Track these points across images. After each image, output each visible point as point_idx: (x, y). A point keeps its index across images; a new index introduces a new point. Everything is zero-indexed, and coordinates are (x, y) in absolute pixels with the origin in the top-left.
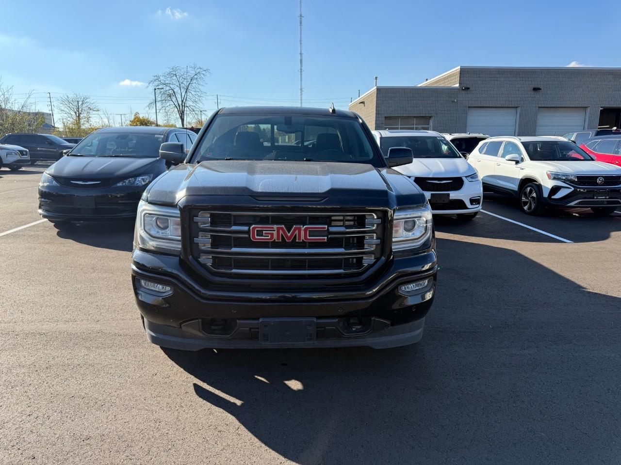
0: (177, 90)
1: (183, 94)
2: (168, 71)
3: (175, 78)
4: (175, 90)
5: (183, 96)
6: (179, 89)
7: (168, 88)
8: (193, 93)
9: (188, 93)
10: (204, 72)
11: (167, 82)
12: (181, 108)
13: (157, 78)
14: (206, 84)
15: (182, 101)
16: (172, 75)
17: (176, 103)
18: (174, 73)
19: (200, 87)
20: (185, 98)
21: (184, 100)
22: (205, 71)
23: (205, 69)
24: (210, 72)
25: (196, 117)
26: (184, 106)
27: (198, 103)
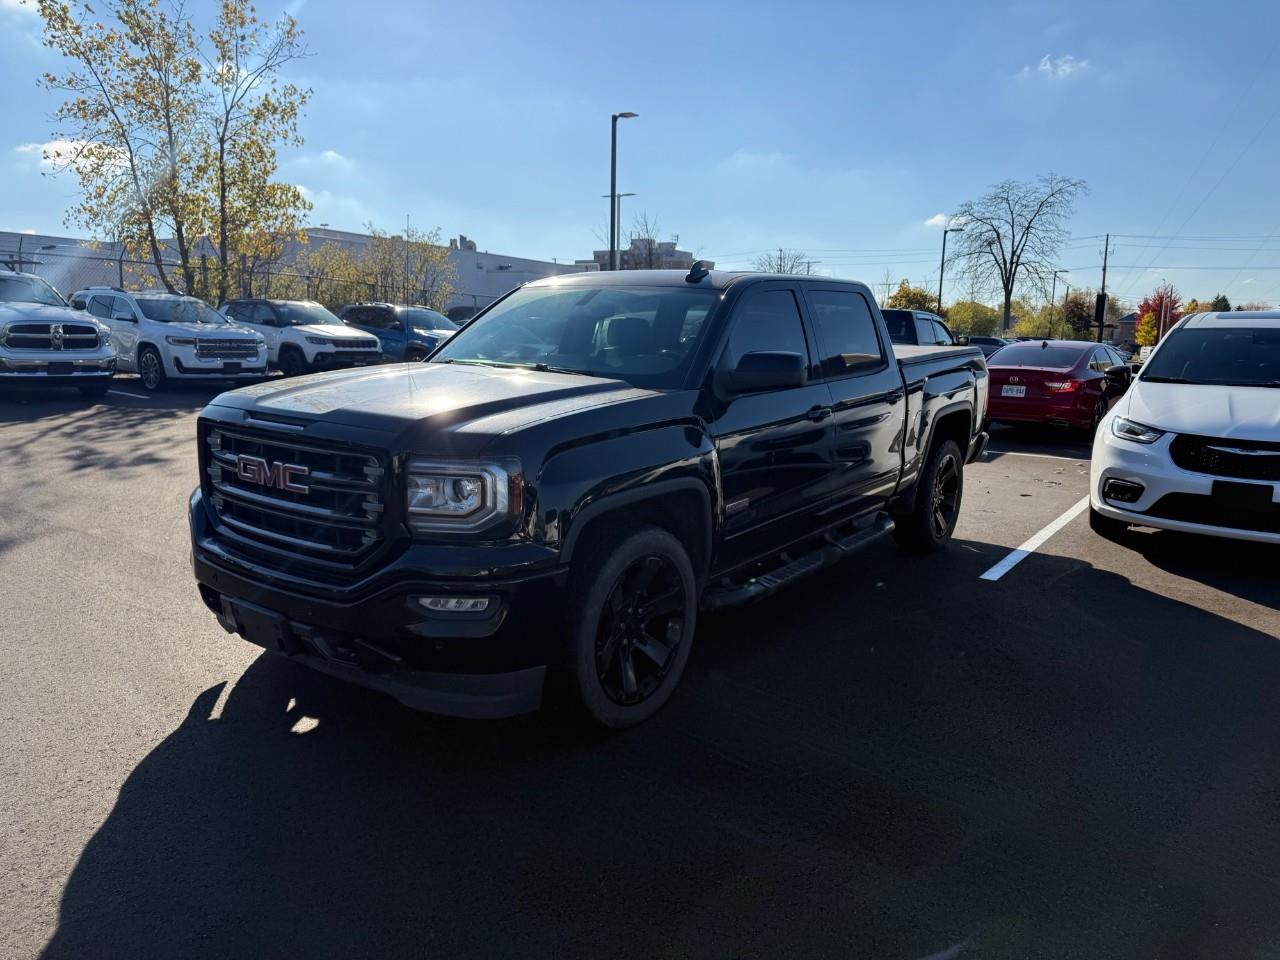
0: (1005, 229)
1: (1017, 239)
2: (992, 192)
3: (1004, 205)
4: (1000, 231)
5: (1016, 244)
6: (1009, 227)
7: (987, 227)
8: (1041, 234)
9: (1031, 236)
10: (1072, 189)
11: (987, 215)
12: (1008, 265)
13: (967, 210)
14: (1072, 213)
15: (1014, 253)
16: (999, 200)
17: (1000, 258)
18: (1005, 195)
19: (1057, 222)
20: (1021, 246)
21: (1018, 252)
22: (1074, 185)
23: (1073, 182)
24: (1086, 188)
25: (1039, 284)
26: (1017, 262)
27: (1048, 256)
